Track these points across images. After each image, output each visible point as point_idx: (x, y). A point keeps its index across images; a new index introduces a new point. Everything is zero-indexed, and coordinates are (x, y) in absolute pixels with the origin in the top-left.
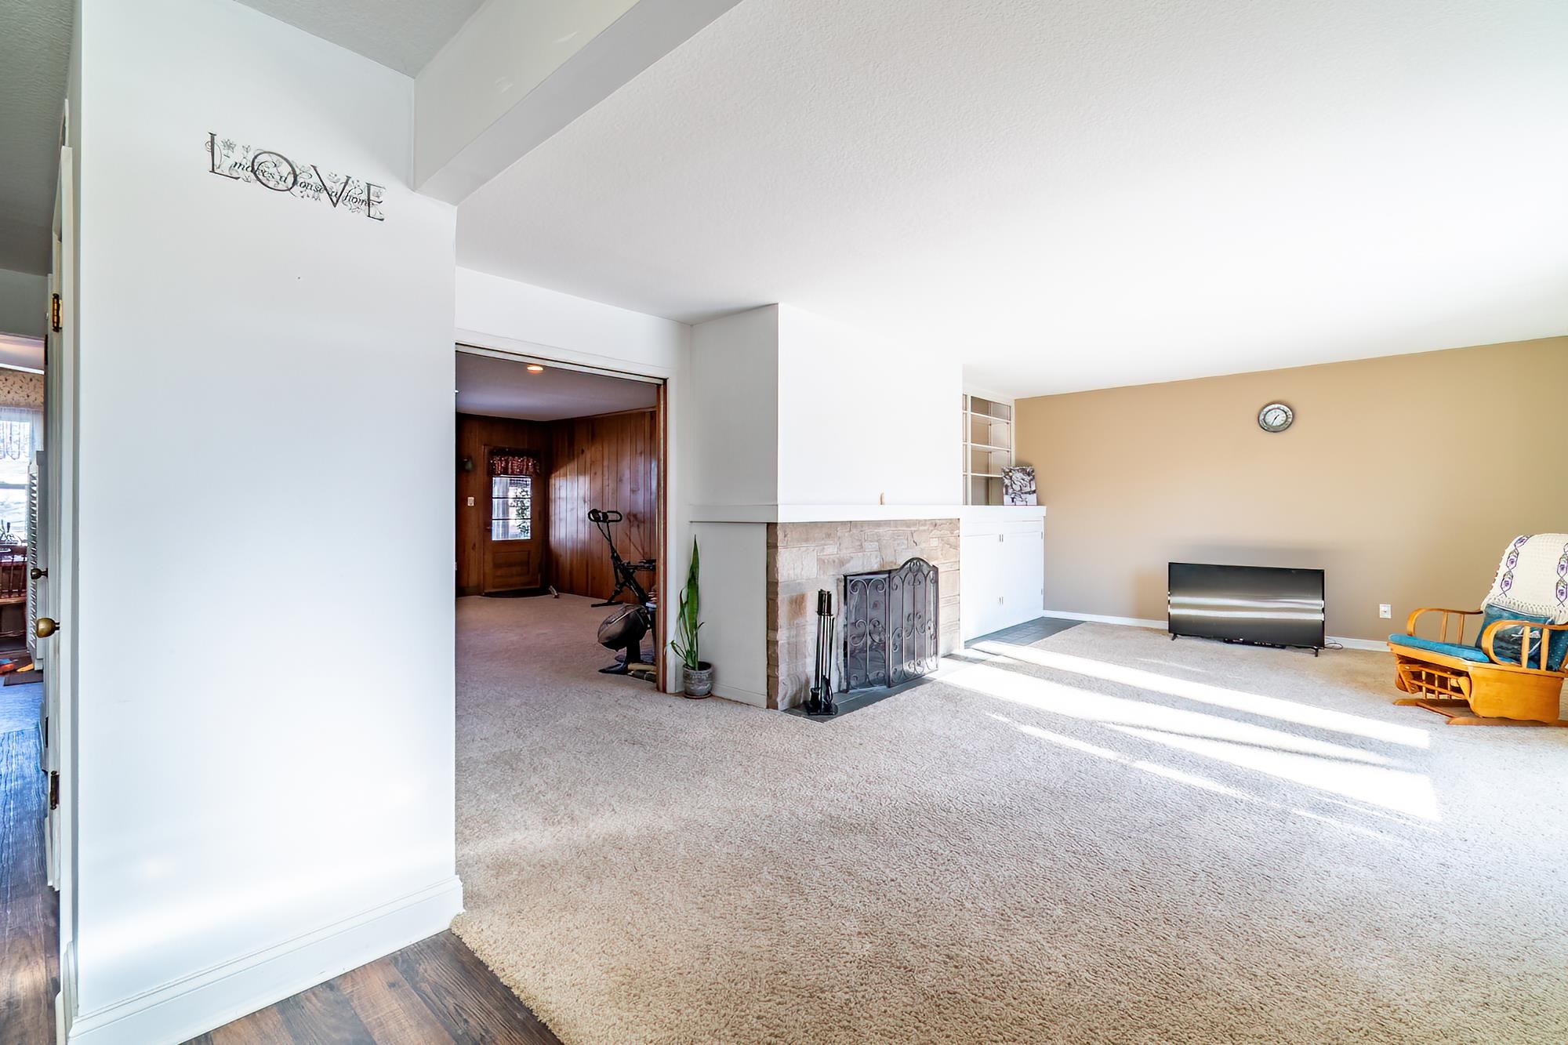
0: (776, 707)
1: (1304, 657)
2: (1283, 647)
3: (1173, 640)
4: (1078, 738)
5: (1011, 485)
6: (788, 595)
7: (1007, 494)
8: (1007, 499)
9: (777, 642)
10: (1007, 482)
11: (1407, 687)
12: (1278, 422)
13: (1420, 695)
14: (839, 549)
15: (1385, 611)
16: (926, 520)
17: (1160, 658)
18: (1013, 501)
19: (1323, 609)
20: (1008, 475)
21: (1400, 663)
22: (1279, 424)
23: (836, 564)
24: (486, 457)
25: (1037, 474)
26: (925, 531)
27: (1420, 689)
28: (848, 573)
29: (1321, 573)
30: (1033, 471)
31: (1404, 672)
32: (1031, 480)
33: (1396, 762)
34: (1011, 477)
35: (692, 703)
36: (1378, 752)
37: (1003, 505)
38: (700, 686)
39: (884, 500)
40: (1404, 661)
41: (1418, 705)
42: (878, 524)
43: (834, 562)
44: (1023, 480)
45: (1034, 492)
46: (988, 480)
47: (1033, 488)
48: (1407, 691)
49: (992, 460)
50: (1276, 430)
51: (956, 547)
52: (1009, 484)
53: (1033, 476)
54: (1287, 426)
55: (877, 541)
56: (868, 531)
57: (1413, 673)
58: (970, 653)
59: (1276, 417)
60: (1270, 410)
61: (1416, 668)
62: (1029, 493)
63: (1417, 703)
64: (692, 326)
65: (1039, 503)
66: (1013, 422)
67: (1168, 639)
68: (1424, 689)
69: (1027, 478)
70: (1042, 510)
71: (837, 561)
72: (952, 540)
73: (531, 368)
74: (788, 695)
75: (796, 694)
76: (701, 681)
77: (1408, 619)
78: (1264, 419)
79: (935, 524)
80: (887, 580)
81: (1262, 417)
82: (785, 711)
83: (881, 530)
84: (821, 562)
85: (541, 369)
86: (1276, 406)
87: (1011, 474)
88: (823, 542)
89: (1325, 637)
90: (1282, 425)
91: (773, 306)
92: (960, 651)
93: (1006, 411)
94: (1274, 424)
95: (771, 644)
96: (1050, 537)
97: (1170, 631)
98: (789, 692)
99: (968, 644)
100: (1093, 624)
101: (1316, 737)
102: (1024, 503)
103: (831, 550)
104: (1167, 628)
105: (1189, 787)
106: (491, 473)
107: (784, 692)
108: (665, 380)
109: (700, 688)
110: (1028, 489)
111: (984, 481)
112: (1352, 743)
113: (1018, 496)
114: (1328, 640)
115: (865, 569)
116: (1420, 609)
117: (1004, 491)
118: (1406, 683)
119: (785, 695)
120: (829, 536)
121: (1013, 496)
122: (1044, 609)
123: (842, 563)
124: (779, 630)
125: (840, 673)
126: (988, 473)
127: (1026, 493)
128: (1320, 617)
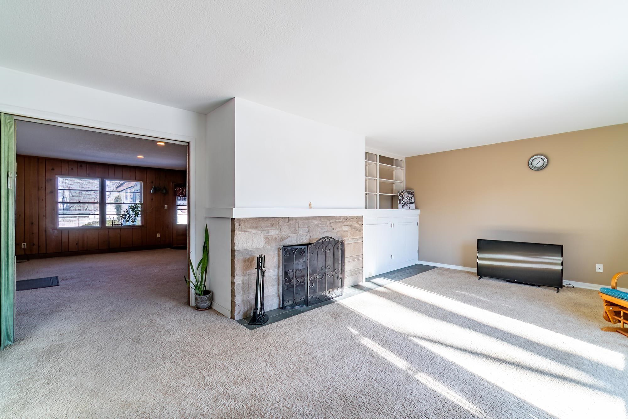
0: (234, 319)
1: (550, 292)
2: (539, 286)
3: (479, 279)
4: (391, 350)
5: (402, 199)
6: (242, 257)
7: (400, 204)
8: (400, 206)
9: (235, 283)
10: (400, 197)
11: (611, 320)
12: (540, 165)
13: (620, 325)
14: (280, 232)
15: (599, 268)
16: (340, 217)
17: (467, 291)
18: (403, 207)
19: (562, 263)
20: (401, 194)
21: (606, 305)
22: (539, 166)
23: (277, 240)
24: (173, 187)
25: (416, 194)
26: (340, 222)
27: (620, 321)
28: (286, 244)
29: (561, 247)
30: (413, 193)
31: (609, 311)
32: (413, 197)
33: (600, 383)
34: (402, 195)
35: (199, 313)
36: (587, 373)
37: (398, 209)
38: (202, 304)
39: (312, 206)
40: (609, 304)
41: (617, 331)
42: (308, 218)
43: (276, 239)
44: (408, 197)
45: (414, 203)
46: (393, 197)
47: (413, 201)
48: (610, 321)
49: (395, 187)
50: (538, 169)
51: (360, 230)
52: (401, 199)
53: (414, 195)
54: (543, 167)
55: (307, 227)
56: (301, 222)
57: (614, 311)
58: (368, 285)
59: (538, 162)
60: (535, 159)
61: (617, 309)
62: (411, 203)
63: (617, 330)
64: (206, 115)
65: (416, 208)
66: (404, 168)
67: (476, 278)
68: (622, 322)
69: (410, 196)
70: (418, 212)
71: (278, 238)
72: (358, 227)
73: (159, 143)
74: (241, 312)
75: (247, 311)
76: (202, 301)
77: (612, 277)
78: (531, 164)
79: (346, 218)
80: (306, 249)
81: (530, 163)
82: (238, 321)
83: (310, 222)
84: (267, 239)
85: (164, 144)
86: (538, 156)
87: (402, 194)
88: (268, 228)
89: (563, 280)
90: (541, 166)
91: (233, 99)
92: (363, 283)
93: (401, 163)
94: (537, 166)
95: (233, 283)
96: (421, 224)
97: (478, 274)
98: (242, 310)
99: (368, 280)
100: (441, 269)
101: (546, 356)
102: (408, 208)
103: (274, 233)
104: (476, 271)
105: (445, 401)
106: (176, 195)
107: (239, 310)
108: (189, 143)
109: (202, 305)
110: (411, 201)
111: (390, 198)
112: (570, 362)
113: (406, 204)
114: (565, 282)
115: (299, 242)
116: (621, 273)
117: (399, 202)
118: (610, 318)
119: (240, 312)
120: (272, 225)
121: (403, 205)
122: (418, 260)
123: (282, 239)
124: (236, 276)
125: (279, 298)
126: (393, 194)
127: (409, 203)
128: (560, 268)
